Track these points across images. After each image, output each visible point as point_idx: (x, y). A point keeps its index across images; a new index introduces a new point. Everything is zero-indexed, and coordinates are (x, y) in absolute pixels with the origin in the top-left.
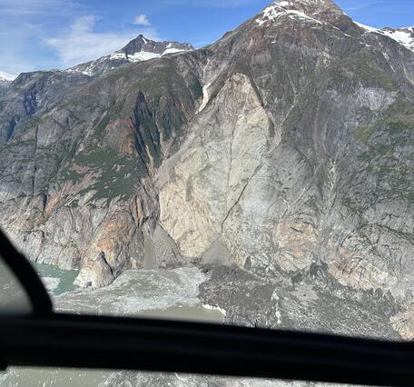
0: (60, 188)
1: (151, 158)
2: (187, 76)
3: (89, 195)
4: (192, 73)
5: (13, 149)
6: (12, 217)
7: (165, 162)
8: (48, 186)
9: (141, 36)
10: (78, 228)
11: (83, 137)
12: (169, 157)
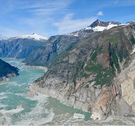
0: (81, 80)
1: (116, 70)
2: (128, 36)
3: (93, 83)
4: (130, 34)
5: (60, 64)
6: (61, 90)
7: (122, 71)
8: (76, 79)
9: (98, 20)
10: (90, 96)
11: (86, 60)
12: (123, 69)
